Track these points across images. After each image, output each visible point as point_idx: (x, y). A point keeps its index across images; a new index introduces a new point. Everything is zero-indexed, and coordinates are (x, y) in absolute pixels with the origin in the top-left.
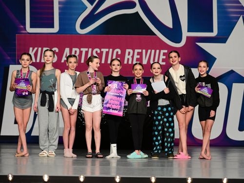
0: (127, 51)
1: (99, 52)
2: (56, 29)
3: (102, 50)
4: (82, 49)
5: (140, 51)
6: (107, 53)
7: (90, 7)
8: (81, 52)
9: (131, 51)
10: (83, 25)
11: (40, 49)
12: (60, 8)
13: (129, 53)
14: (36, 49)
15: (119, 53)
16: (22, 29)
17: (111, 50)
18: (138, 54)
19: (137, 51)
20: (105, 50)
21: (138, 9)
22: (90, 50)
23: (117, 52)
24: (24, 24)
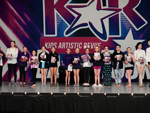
0: (85, 43)
1: (73, 44)
2: (56, 35)
3: (75, 43)
4: (66, 43)
5: (90, 43)
6: (77, 44)
7: (69, 26)
8: (66, 44)
9: (86, 43)
10: (67, 33)
11: (49, 43)
12: (57, 27)
13: (85, 44)
14: (48, 43)
15: (82, 44)
16: (42, 35)
17: (78, 43)
18: (89, 44)
19: (88, 43)
20: (76, 43)
21: (89, 26)
22: (70, 43)
23: (81, 44)
24: (43, 33)
